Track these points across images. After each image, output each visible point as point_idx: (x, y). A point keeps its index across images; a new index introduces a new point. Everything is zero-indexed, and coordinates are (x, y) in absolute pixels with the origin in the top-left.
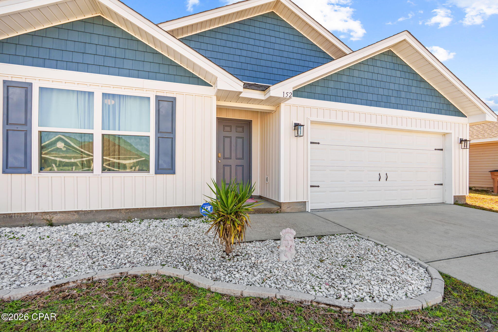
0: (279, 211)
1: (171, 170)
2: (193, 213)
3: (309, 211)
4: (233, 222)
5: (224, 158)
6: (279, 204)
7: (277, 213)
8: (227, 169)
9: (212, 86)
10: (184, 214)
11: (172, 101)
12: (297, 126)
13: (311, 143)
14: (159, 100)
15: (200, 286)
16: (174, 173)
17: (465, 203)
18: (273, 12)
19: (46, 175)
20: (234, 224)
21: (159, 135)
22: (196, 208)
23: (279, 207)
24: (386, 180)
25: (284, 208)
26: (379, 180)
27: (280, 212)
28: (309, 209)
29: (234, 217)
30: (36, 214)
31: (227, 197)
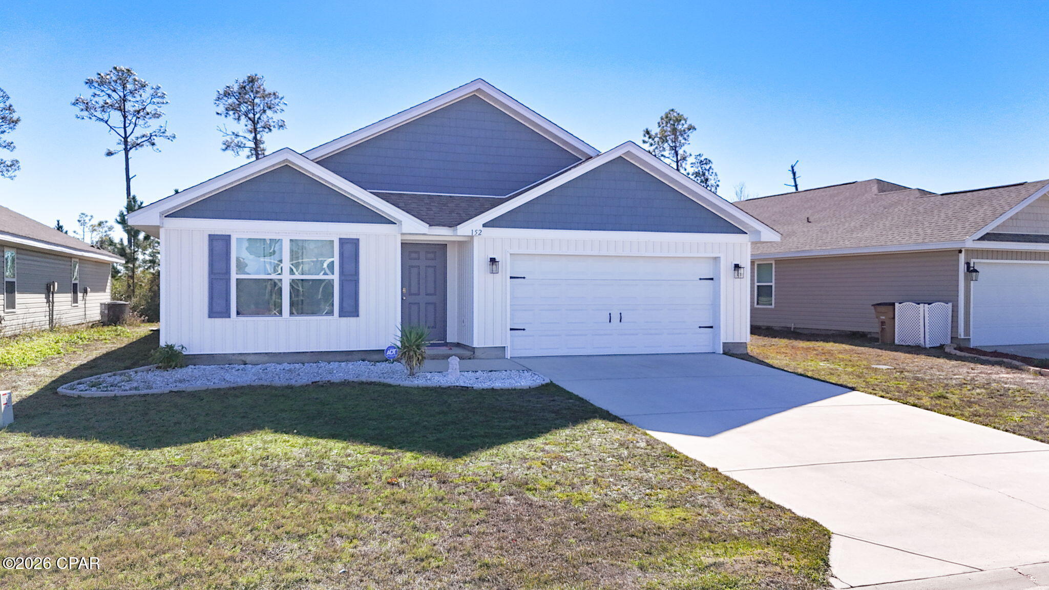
0: (472, 357)
1: (355, 313)
2: (376, 357)
3: (509, 358)
4: (415, 352)
5: (410, 294)
6: (473, 350)
7: (470, 359)
8: (414, 308)
9: (395, 224)
10: (368, 358)
11: (355, 243)
12: (493, 261)
13: (511, 278)
14: (343, 242)
15: (395, 384)
16: (358, 316)
17: (745, 352)
18: (475, 95)
19: (242, 319)
20: (416, 354)
21: (343, 278)
22: (381, 351)
23: (472, 353)
24: (621, 321)
25: (477, 353)
26: (610, 321)
27: (474, 358)
28: (508, 355)
29: (416, 349)
30: (234, 354)
31: (410, 333)
